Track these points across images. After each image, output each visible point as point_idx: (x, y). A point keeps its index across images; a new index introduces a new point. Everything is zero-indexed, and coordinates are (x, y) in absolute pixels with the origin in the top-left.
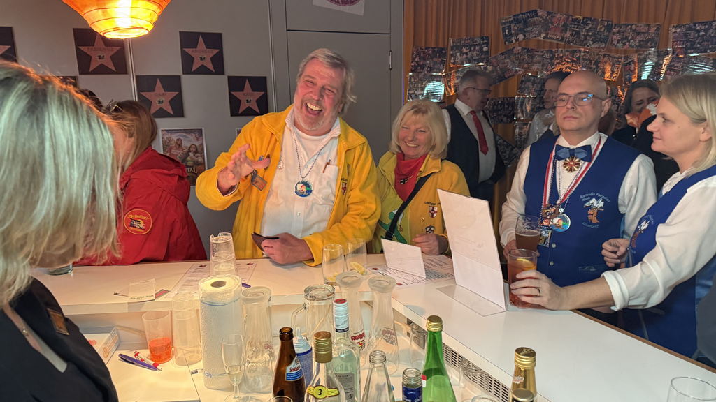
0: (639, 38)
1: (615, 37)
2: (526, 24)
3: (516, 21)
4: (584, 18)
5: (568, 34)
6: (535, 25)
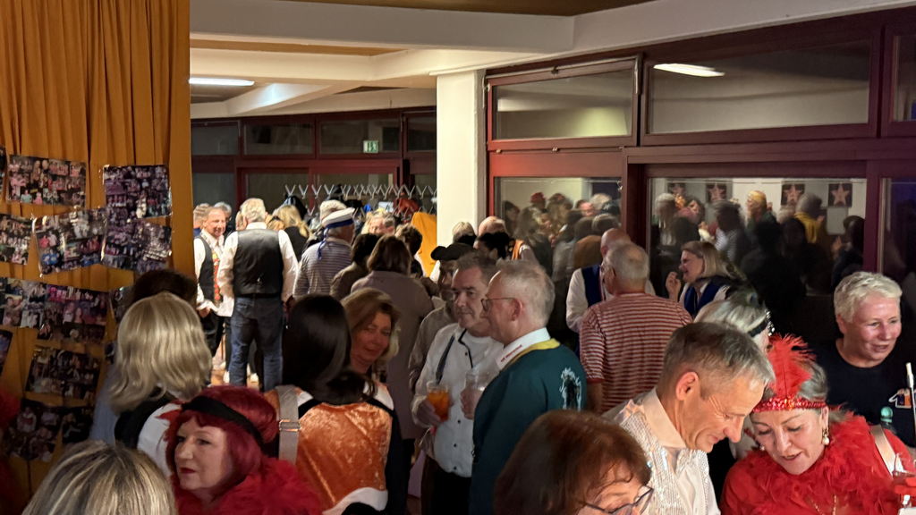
0: (56, 186)
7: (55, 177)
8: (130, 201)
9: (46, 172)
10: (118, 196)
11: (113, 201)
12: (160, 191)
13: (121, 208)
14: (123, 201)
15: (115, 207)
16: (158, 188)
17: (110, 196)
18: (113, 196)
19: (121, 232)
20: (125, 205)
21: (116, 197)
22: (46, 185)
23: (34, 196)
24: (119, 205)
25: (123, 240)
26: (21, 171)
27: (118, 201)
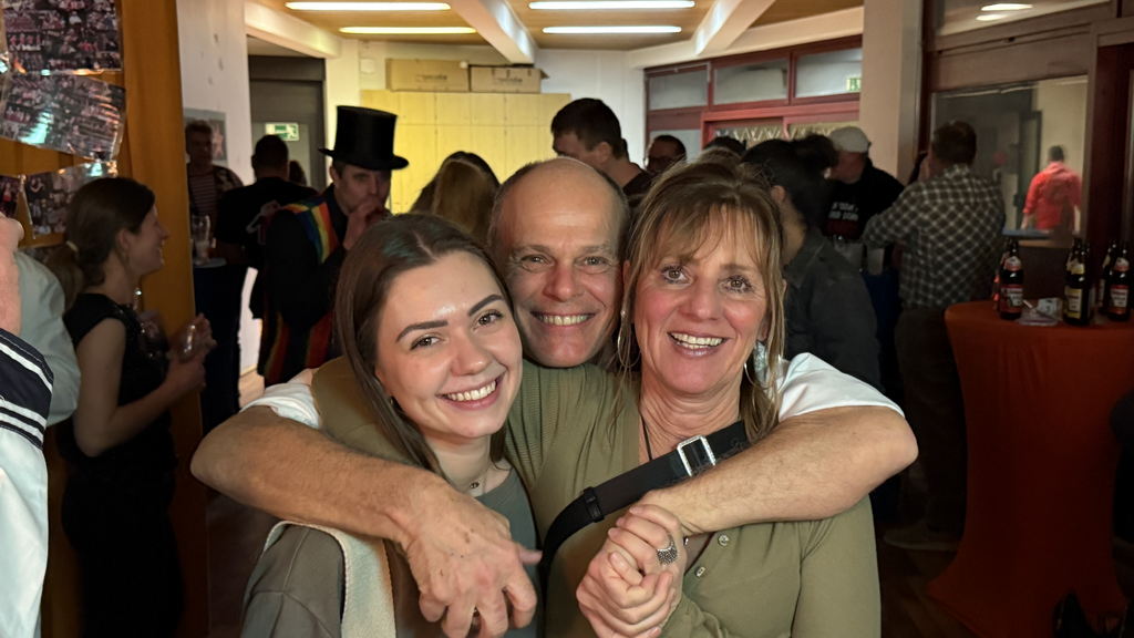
8: (48, 43)
10: (27, 34)
11: (17, 42)
12: (102, 31)
13: (30, 53)
14: (34, 43)
15: (21, 51)
16: (99, 26)
17: (12, 34)
18: (18, 34)
19: (33, 88)
20: (38, 48)
21: (23, 36)
24: (29, 48)
25: (38, 101)
27: (26, 44)
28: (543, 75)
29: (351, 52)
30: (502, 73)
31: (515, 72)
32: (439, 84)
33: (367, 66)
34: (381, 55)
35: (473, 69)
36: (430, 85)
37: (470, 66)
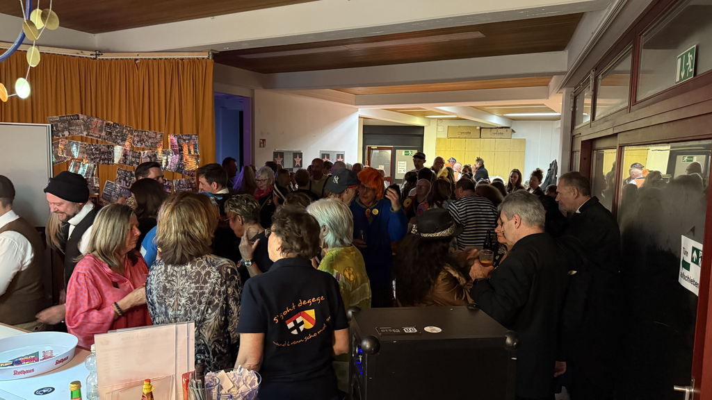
0: (150, 141)
1: (135, 139)
2: (70, 124)
3: (62, 121)
4: (114, 123)
5: (103, 134)
6: (77, 125)
7: (150, 138)
9: (147, 136)
17: (172, 145)
20: (178, 149)
22: (147, 141)
23: (142, 144)
26: (138, 136)
28: (513, 131)
29: (434, 124)
30: (495, 131)
31: (500, 130)
32: (467, 136)
33: (440, 129)
34: (446, 124)
35: (482, 130)
36: (464, 136)
37: (481, 128)
